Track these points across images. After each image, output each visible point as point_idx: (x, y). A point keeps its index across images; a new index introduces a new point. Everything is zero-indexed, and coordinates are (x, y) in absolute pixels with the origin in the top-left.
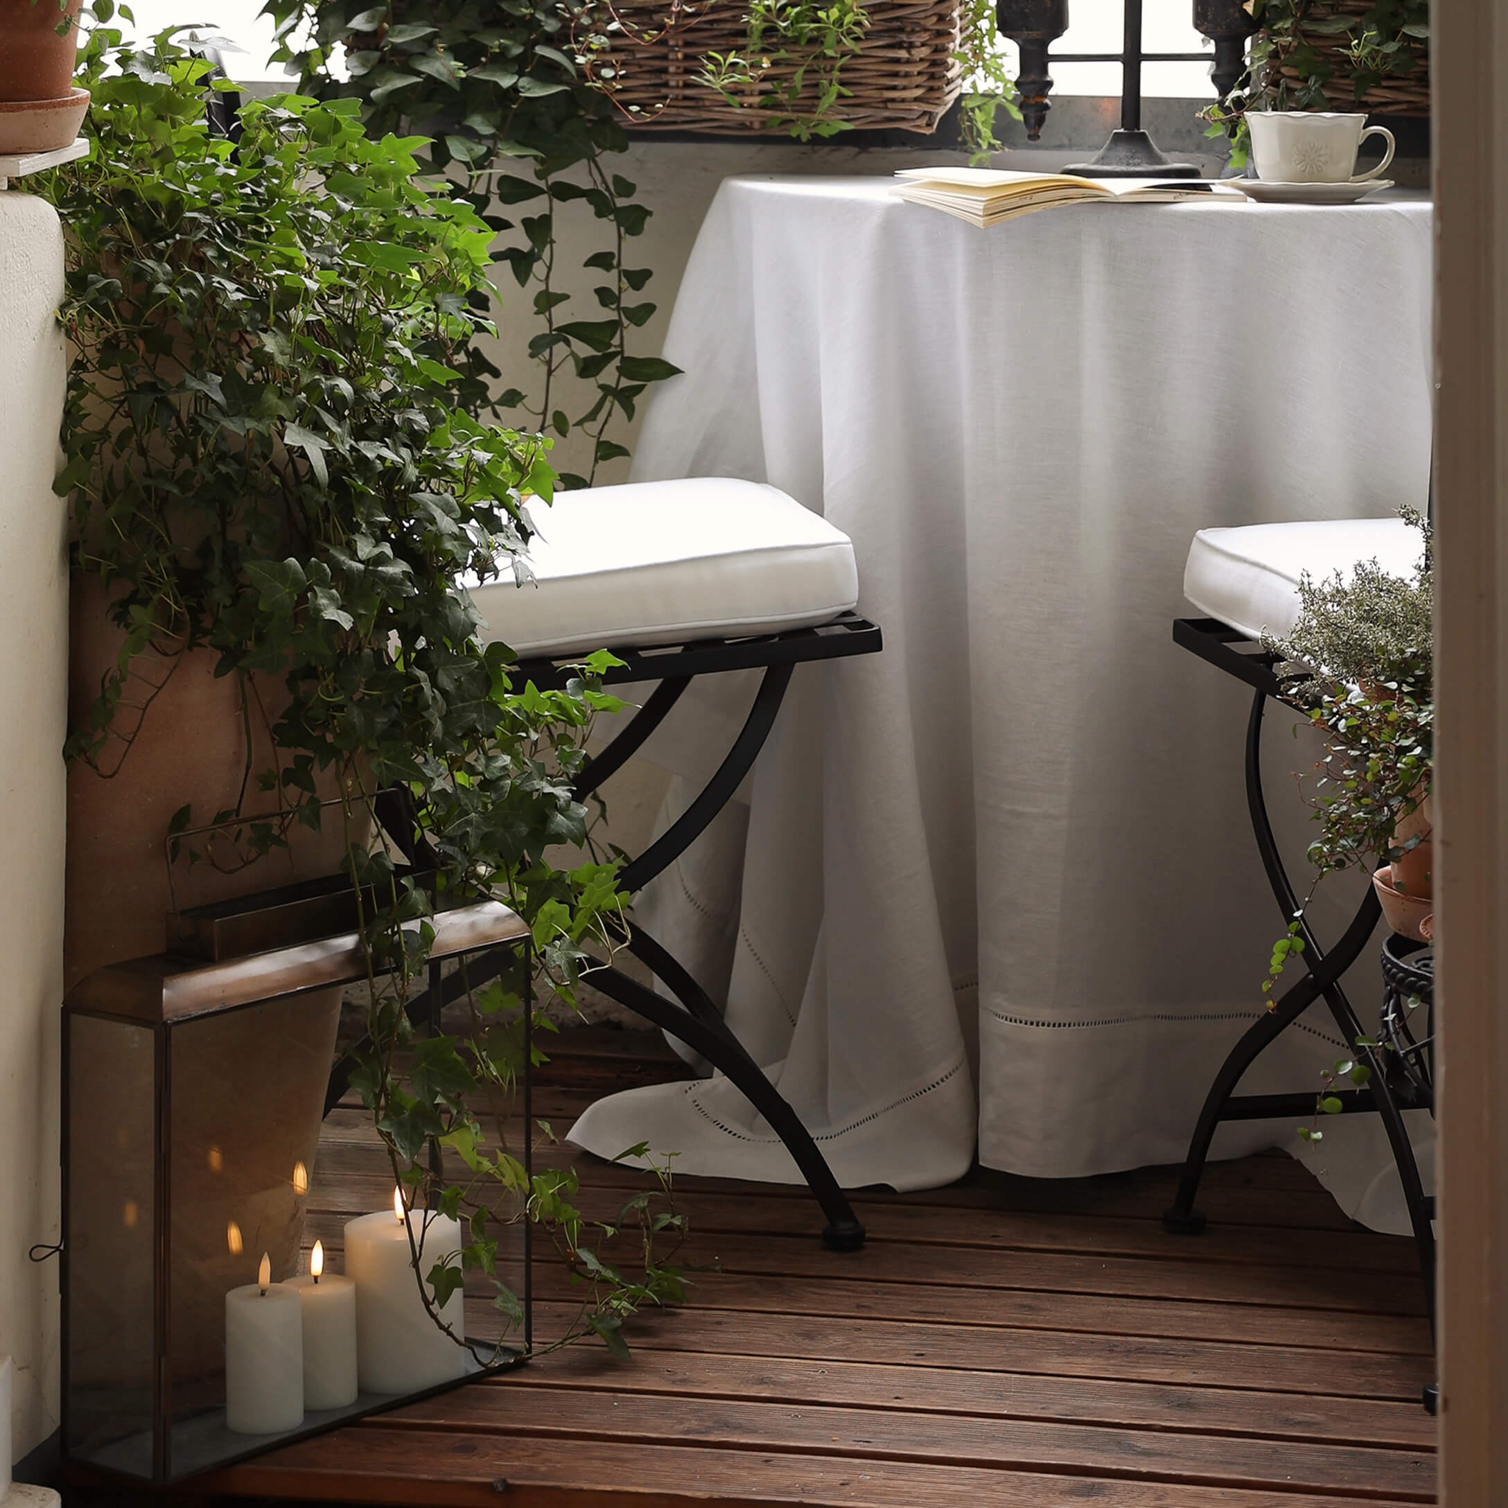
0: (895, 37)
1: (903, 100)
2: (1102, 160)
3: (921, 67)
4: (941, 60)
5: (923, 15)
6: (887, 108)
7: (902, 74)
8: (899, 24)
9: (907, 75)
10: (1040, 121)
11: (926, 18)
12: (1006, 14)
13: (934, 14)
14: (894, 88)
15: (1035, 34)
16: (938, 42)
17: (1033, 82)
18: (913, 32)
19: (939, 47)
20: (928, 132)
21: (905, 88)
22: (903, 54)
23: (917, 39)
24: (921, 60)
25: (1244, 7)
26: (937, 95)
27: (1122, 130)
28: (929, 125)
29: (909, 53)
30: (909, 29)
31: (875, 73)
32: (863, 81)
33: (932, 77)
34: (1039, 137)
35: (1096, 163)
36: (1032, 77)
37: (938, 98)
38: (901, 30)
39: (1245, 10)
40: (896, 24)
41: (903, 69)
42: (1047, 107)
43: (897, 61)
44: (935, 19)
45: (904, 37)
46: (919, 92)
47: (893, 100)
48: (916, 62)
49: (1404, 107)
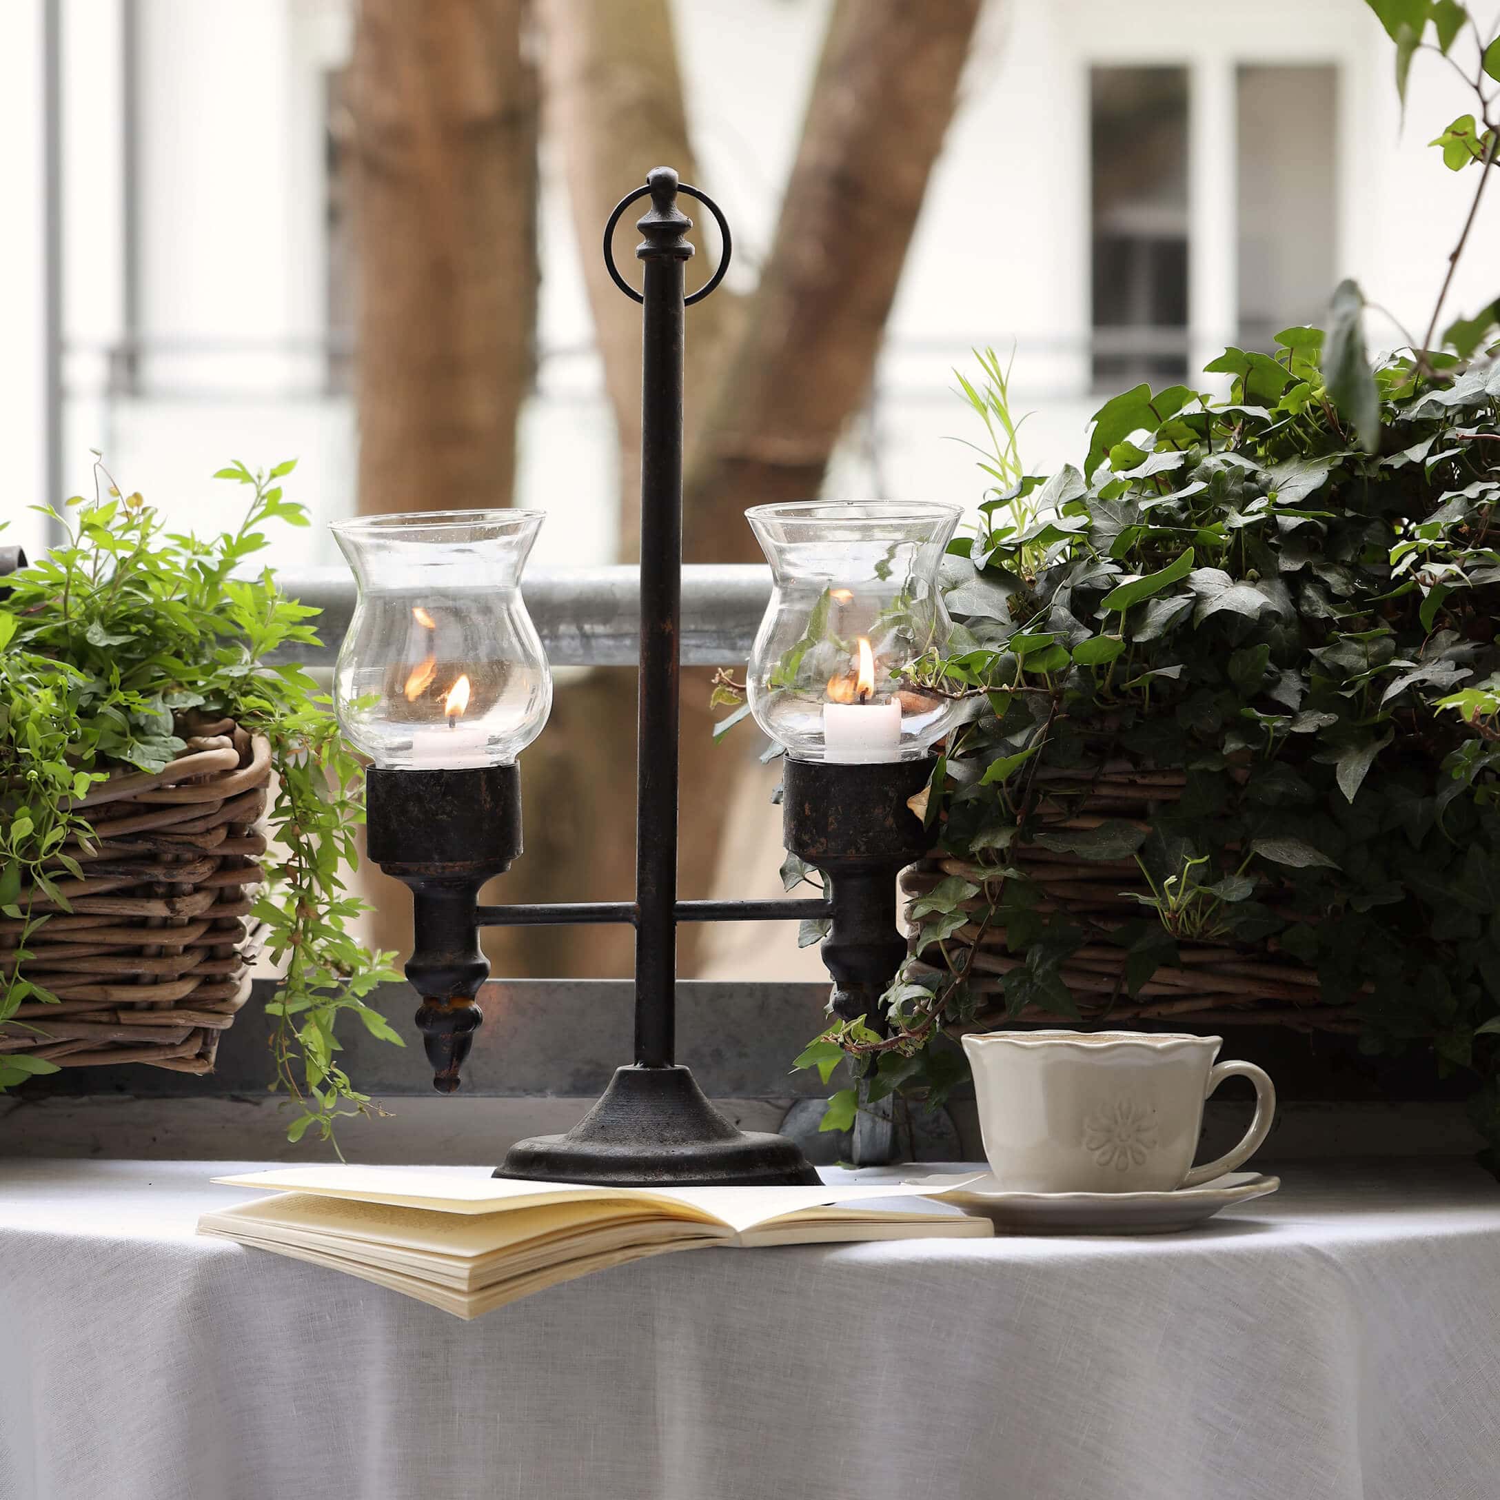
0: (140, 873)
1: (152, 1007)
2: (598, 1131)
3: (192, 936)
4: (228, 919)
5: (199, 826)
6: (118, 1023)
7: (153, 950)
8: (149, 846)
9: (162, 953)
10: (461, 1048)
11: (208, 831)
12: (394, 825)
13: (223, 824)
14: (134, 981)
15: (456, 868)
16: (225, 881)
17: (450, 969)
18: (178, 862)
19: (227, 892)
20: (199, 1070)
21: (156, 981)
22: (157, 909)
23: (185, 878)
24: (193, 921)
25: (910, 806)
26: (220, 993)
27: (638, 1067)
28: (202, 1056)
29: (170, 905)
30: (169, 857)
31: (92, 950)
32: (67, 966)
33: (211, 955)
34: (458, 1082)
35: (589, 1136)
36: (449, 957)
37: (224, 1000)
38: (152, 858)
39: (911, 811)
40: (142, 846)
41: (155, 940)
42: (475, 1019)
43: (142, 923)
44: (222, 833)
45: (159, 874)
46: (185, 989)
47: (130, 1006)
48: (181, 926)
49: (1207, 1003)
